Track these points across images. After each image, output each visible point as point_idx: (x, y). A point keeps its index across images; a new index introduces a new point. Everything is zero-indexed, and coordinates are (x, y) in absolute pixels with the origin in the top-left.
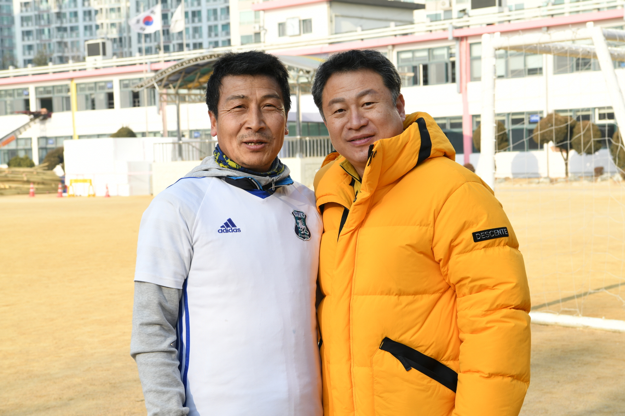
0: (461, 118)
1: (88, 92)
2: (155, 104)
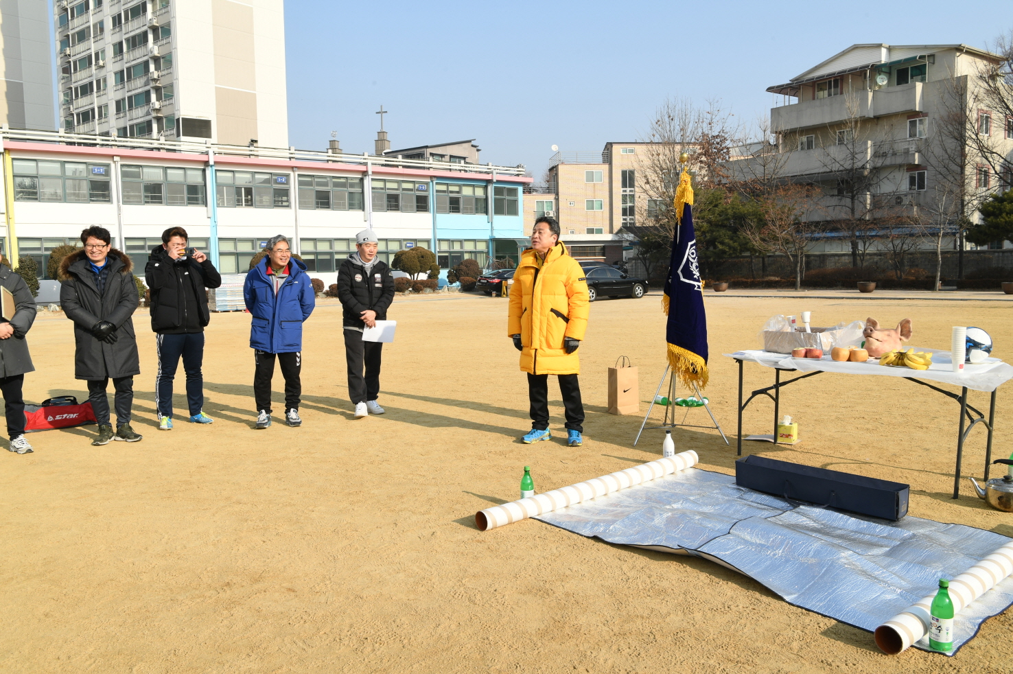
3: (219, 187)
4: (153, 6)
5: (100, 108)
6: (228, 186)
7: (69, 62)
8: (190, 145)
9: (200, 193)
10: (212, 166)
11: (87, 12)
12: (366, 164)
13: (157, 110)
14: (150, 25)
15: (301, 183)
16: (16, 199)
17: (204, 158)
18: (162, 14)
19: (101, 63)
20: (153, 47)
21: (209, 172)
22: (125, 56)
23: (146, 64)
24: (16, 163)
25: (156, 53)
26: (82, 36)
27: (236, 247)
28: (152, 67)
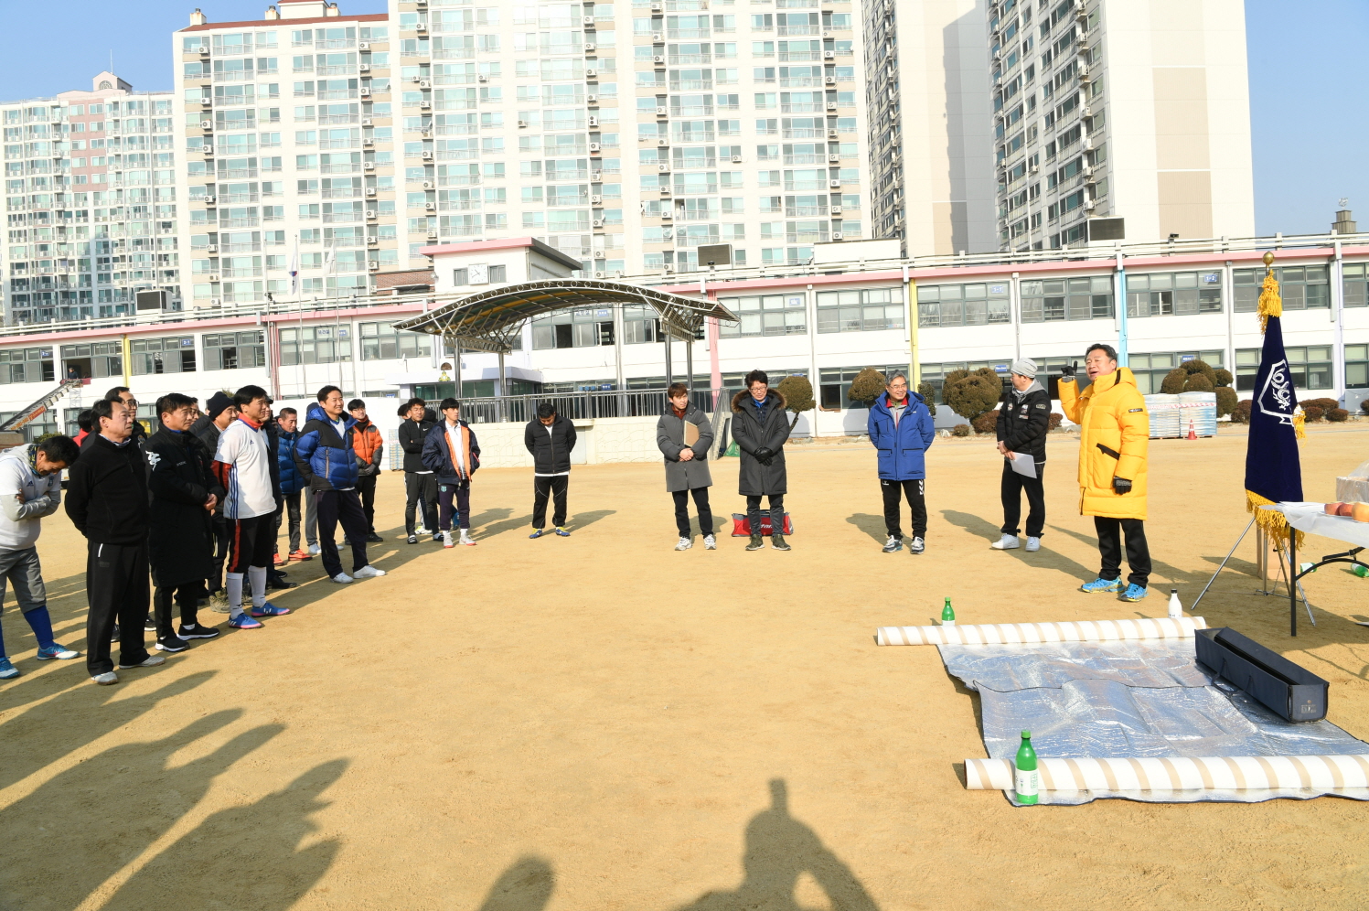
0: (708, 376)
1: (149, 352)
2: (264, 364)
3: (1131, 296)
4: (1086, 96)
5: (1033, 217)
6: (1140, 292)
7: (1005, 173)
8: (1098, 250)
9: (1108, 303)
10: (1121, 271)
11: (1021, 118)
12: (1332, 246)
13: (1090, 210)
14: (1083, 117)
15: (1236, 280)
16: (920, 326)
17: (1112, 263)
18: (1095, 102)
19: (1034, 168)
20: (1086, 141)
21: (1118, 279)
22: (1058, 156)
23: (1079, 160)
24: (920, 290)
25: (1089, 147)
26: (1017, 143)
27: (1150, 364)
28: (1085, 163)
